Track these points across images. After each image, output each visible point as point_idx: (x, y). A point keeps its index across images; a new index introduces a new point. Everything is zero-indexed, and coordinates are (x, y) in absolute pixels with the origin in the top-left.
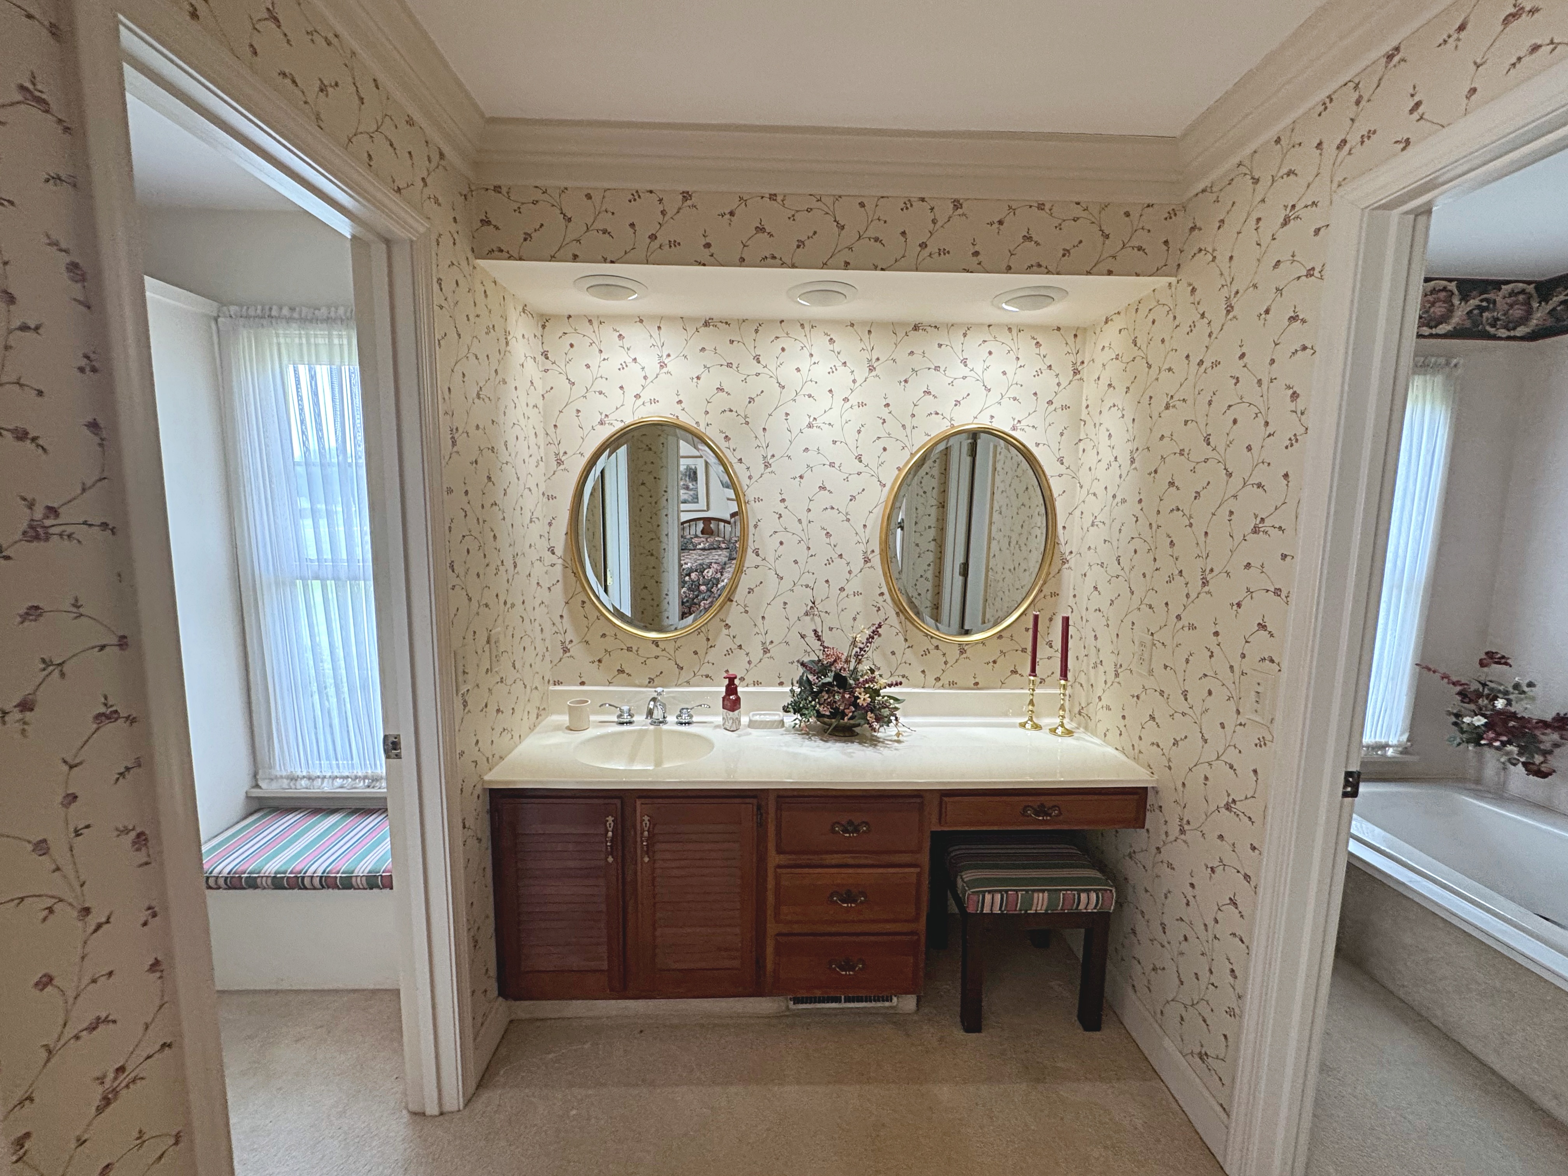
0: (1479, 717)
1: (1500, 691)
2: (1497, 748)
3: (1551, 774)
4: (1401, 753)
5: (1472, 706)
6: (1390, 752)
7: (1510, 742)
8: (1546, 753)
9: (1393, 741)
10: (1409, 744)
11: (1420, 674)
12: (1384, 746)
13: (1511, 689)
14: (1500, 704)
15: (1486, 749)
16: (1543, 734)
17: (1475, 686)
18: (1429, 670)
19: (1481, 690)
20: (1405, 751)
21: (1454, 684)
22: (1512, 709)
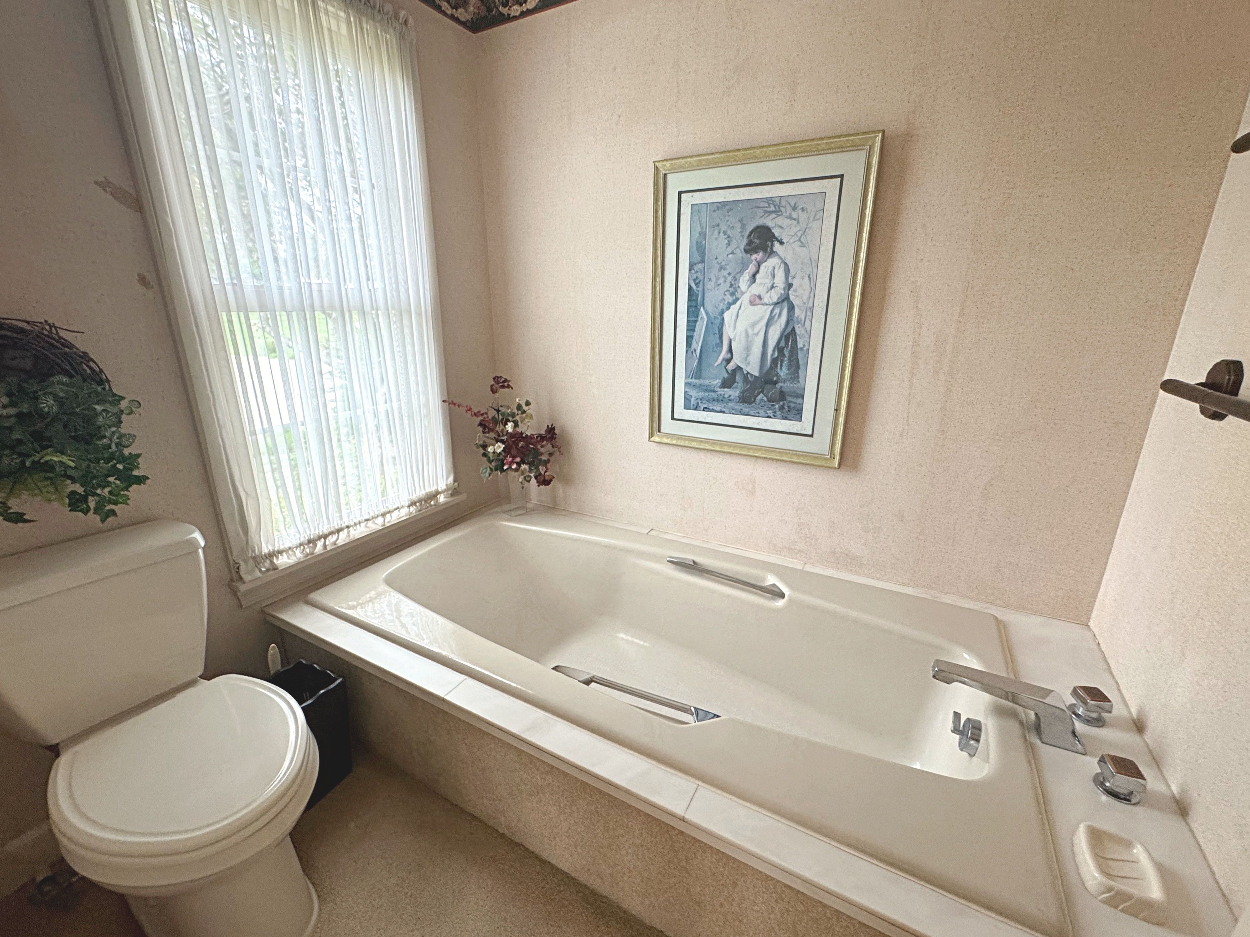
0: (499, 444)
1: (508, 415)
2: (516, 470)
3: (551, 480)
4: (452, 495)
5: (492, 435)
6: (442, 499)
7: (523, 462)
8: (546, 463)
9: (442, 486)
10: (456, 484)
11: (450, 409)
12: (434, 495)
13: (515, 411)
14: (510, 427)
15: (509, 472)
16: (542, 447)
17: (492, 413)
18: (455, 404)
19: (497, 416)
20: (454, 492)
21: (475, 415)
22: (519, 430)
